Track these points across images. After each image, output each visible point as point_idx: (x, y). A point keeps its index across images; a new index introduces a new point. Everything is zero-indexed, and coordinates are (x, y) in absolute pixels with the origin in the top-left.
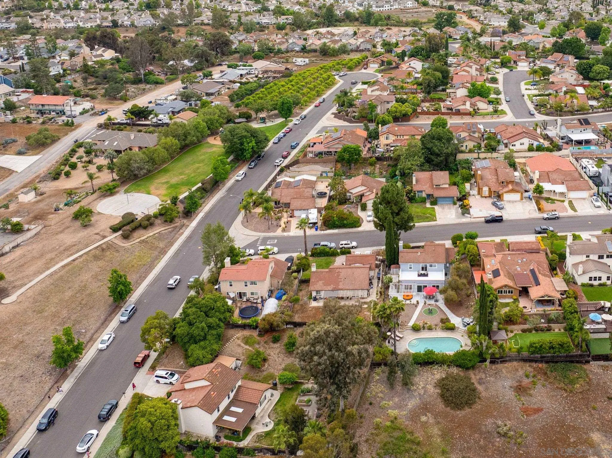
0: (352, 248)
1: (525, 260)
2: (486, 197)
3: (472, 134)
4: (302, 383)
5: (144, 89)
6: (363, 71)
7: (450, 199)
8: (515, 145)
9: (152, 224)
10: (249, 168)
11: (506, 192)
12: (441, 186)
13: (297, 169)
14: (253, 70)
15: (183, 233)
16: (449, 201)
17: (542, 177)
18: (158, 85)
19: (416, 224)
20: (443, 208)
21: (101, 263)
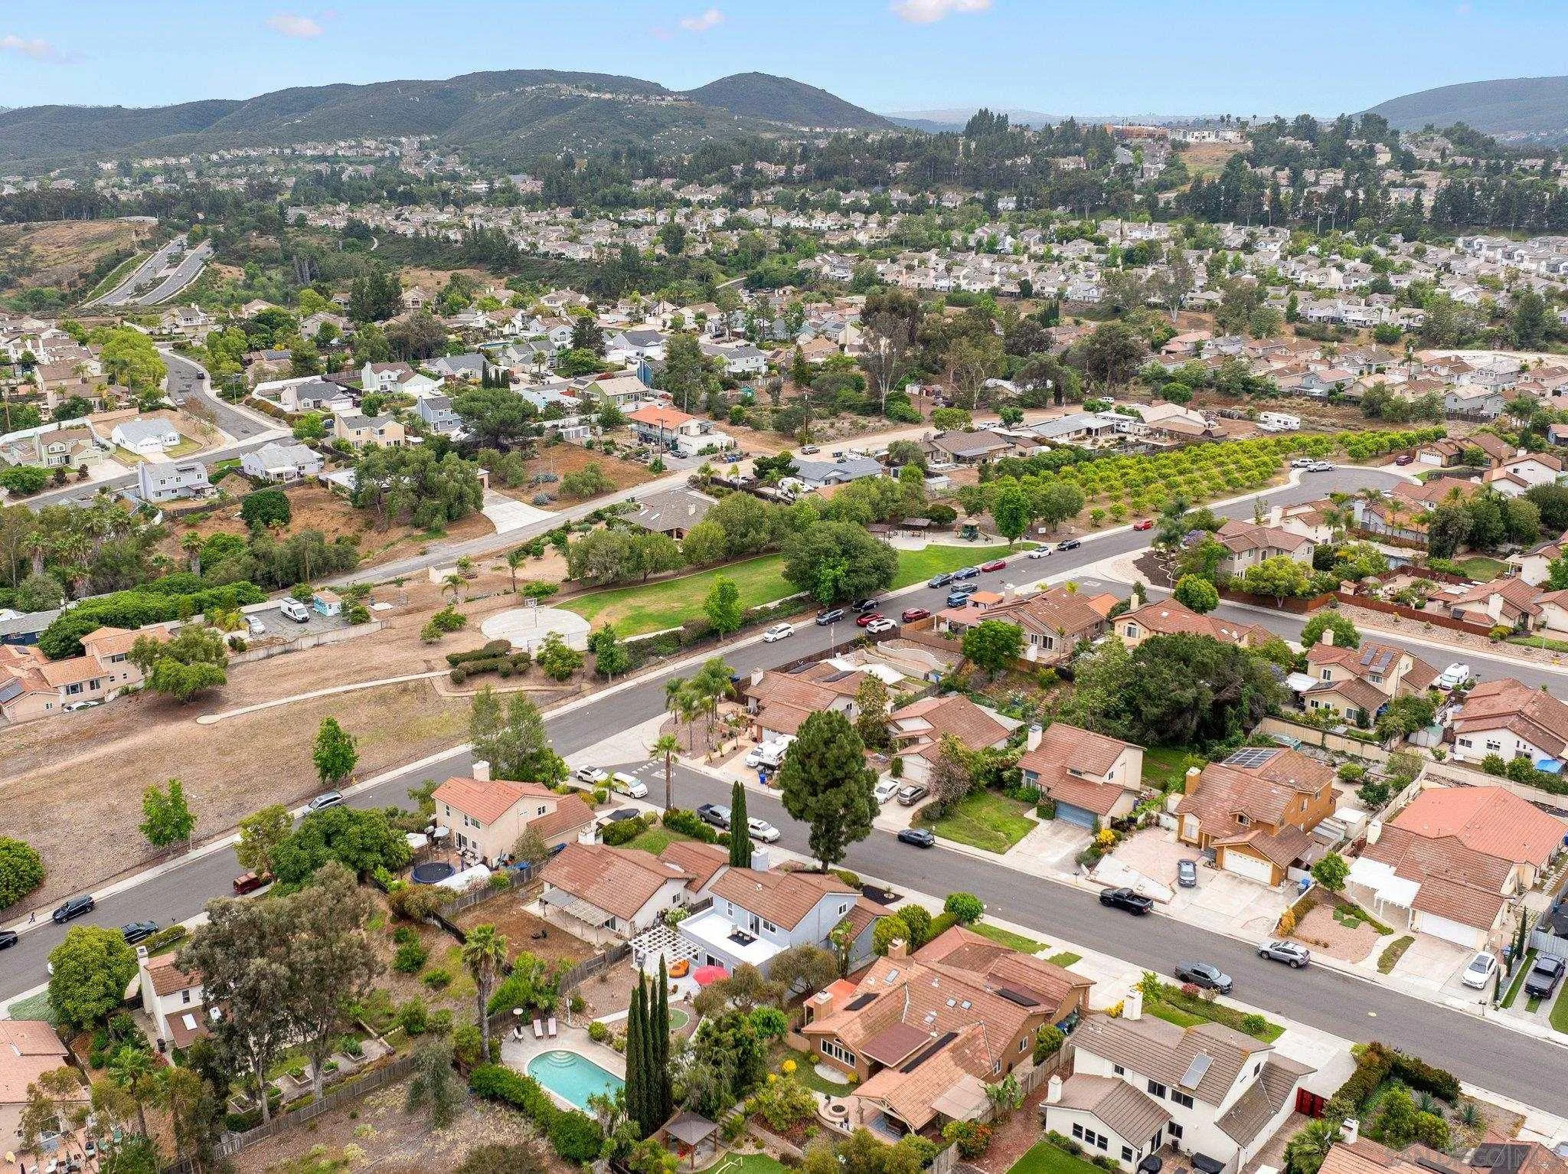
0: (763, 840)
1: (966, 1005)
2: (1188, 844)
3: (1368, 679)
4: (369, 1036)
5: (864, 427)
6: (1393, 469)
7: (1090, 817)
8: (1469, 744)
9: (522, 673)
10: (820, 624)
11: (1234, 847)
12: (1084, 777)
13: (890, 651)
14: (1127, 424)
15: (559, 706)
16: (1085, 820)
17: (1386, 845)
18: (904, 425)
19: (939, 841)
20: (1055, 834)
21: (381, 710)
